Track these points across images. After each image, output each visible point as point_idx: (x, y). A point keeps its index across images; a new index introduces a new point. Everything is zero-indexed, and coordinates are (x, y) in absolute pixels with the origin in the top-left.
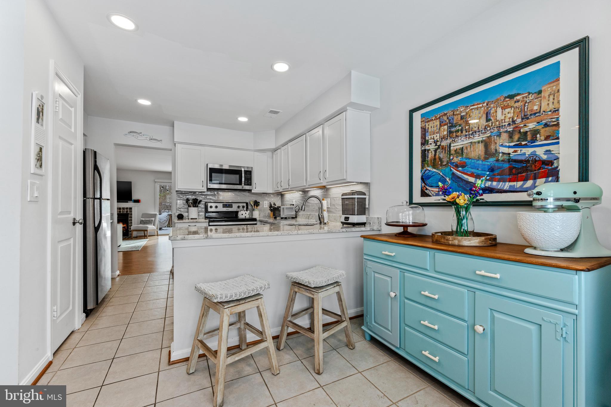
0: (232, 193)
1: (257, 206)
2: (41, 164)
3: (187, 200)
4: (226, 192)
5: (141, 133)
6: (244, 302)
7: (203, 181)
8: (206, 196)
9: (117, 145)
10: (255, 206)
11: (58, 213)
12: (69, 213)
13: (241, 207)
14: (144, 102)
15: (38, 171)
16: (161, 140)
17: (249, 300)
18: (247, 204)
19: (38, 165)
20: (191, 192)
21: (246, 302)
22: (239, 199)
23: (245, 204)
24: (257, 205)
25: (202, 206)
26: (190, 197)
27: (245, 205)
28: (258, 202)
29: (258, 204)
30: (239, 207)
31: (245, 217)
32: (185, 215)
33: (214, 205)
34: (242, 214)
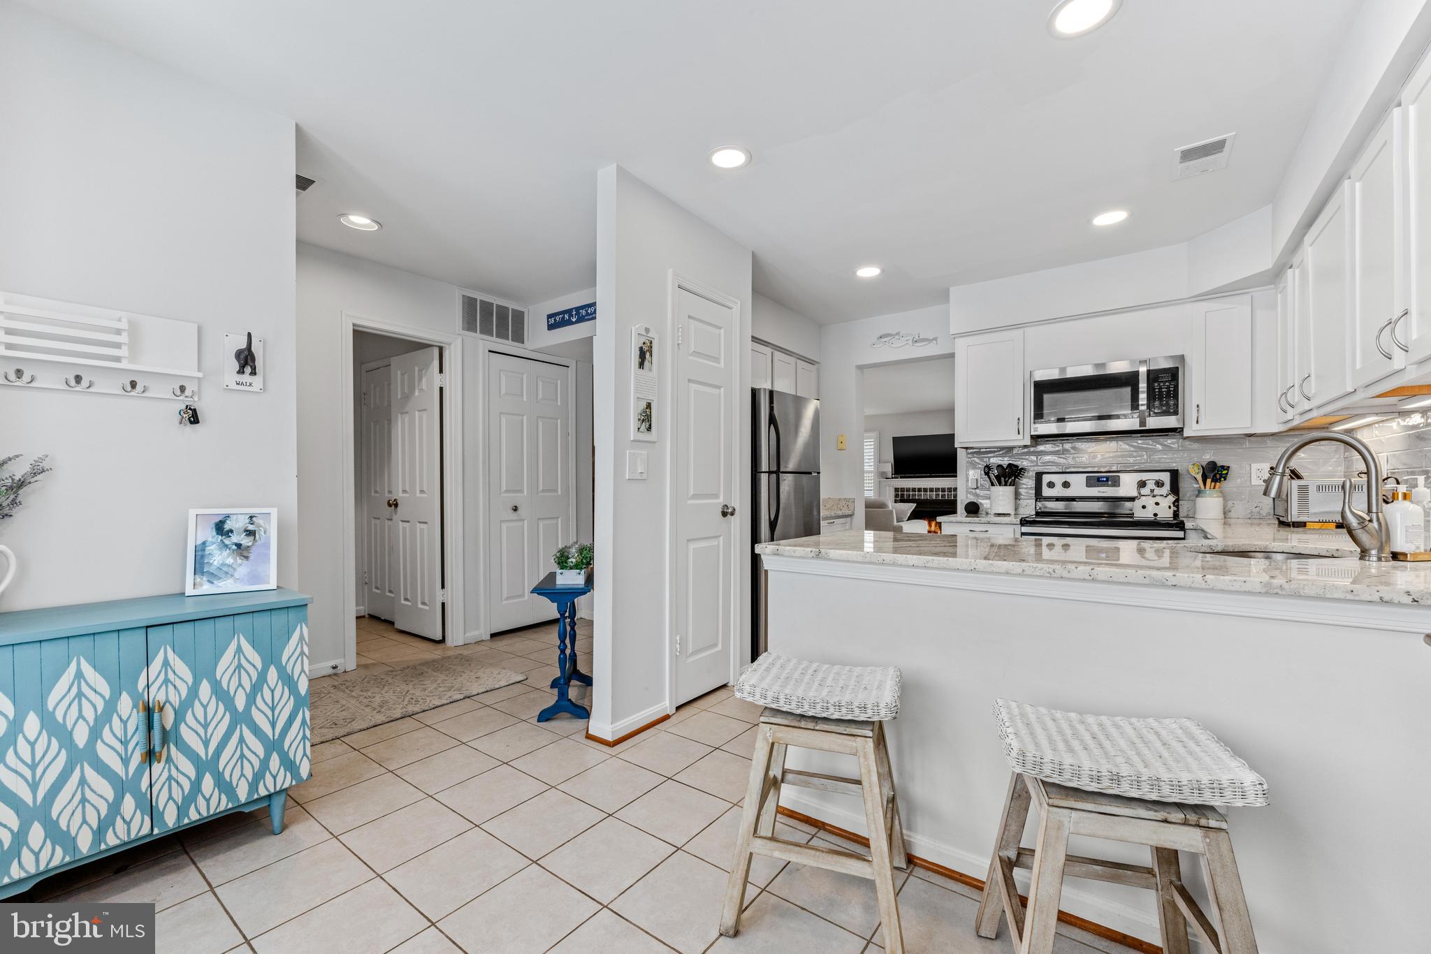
0: (1120, 443)
1: (1215, 480)
2: (650, 425)
3: (987, 470)
4: (1102, 440)
5: (898, 334)
6: (811, 725)
7: (1019, 419)
8: (1039, 457)
9: (861, 368)
10: (1209, 481)
11: (690, 496)
12: (716, 496)
13: (1151, 485)
14: (868, 272)
15: (645, 436)
16: (935, 339)
17: (825, 726)
18: (1175, 474)
19: (643, 428)
20: (1002, 448)
21: (817, 728)
22: (1143, 459)
23: (1168, 474)
24: (1215, 476)
25: (1027, 483)
26: (995, 461)
27: (1166, 477)
28: (1223, 467)
29: (1221, 475)
30: (1142, 484)
31: (1155, 515)
32: (985, 504)
33: (1058, 479)
34: (1144, 507)
